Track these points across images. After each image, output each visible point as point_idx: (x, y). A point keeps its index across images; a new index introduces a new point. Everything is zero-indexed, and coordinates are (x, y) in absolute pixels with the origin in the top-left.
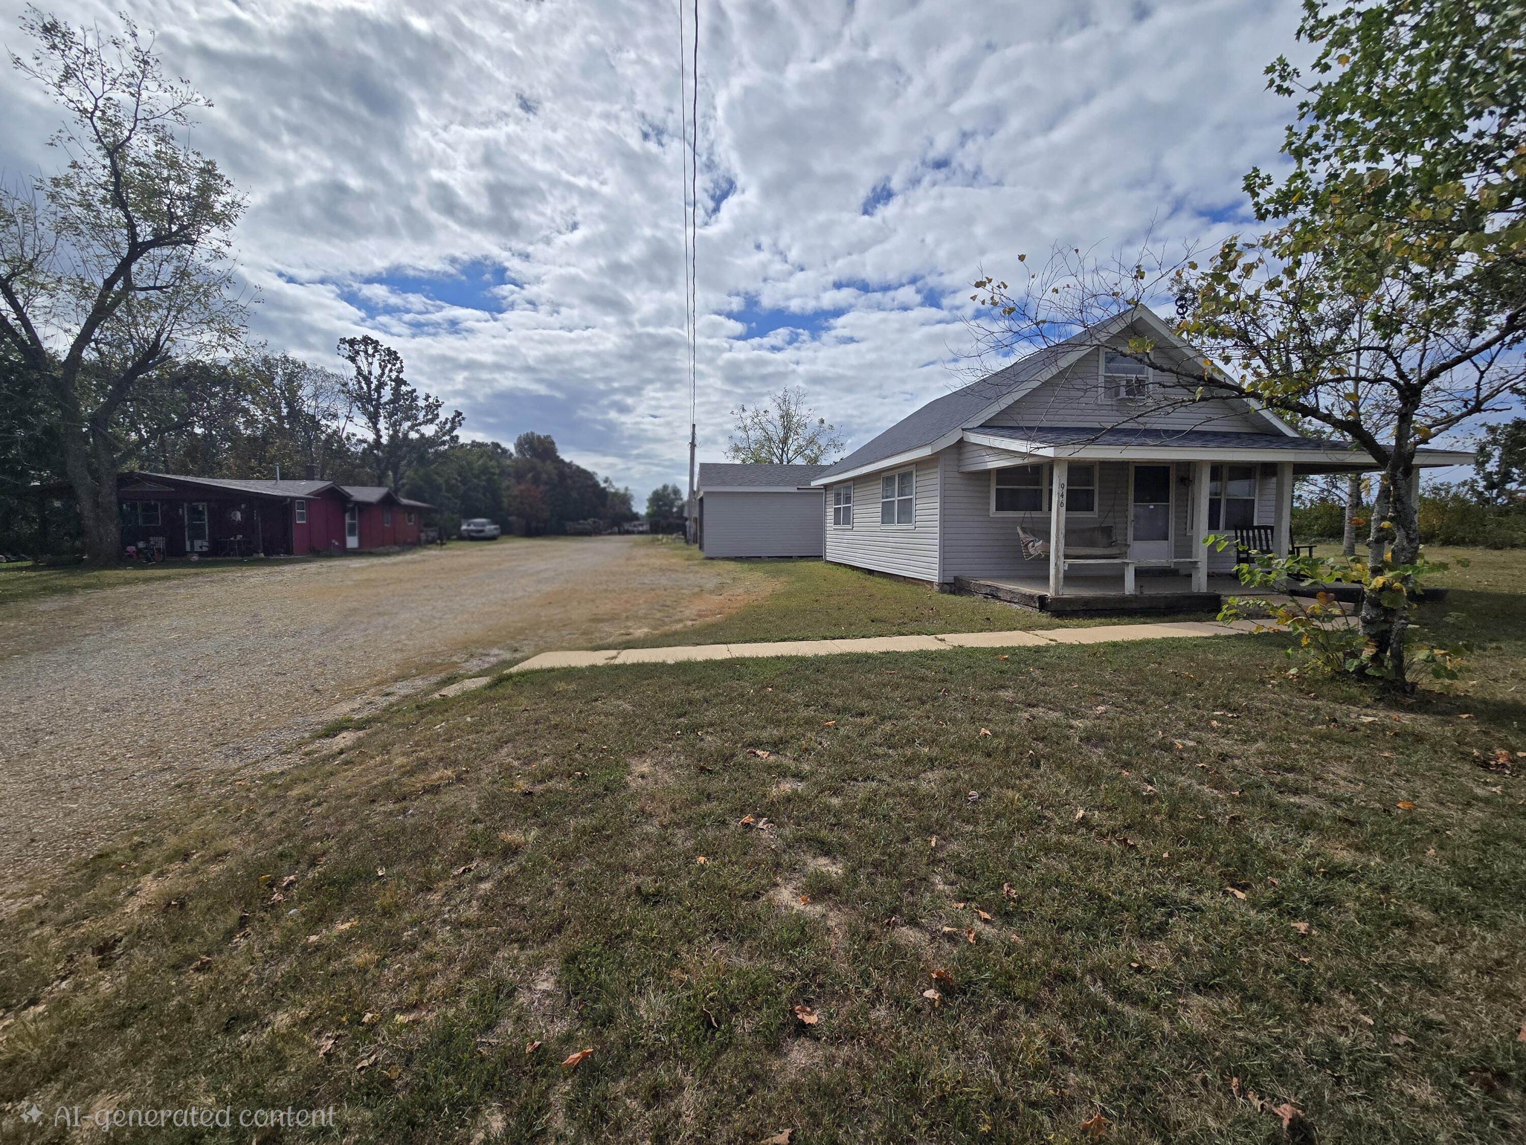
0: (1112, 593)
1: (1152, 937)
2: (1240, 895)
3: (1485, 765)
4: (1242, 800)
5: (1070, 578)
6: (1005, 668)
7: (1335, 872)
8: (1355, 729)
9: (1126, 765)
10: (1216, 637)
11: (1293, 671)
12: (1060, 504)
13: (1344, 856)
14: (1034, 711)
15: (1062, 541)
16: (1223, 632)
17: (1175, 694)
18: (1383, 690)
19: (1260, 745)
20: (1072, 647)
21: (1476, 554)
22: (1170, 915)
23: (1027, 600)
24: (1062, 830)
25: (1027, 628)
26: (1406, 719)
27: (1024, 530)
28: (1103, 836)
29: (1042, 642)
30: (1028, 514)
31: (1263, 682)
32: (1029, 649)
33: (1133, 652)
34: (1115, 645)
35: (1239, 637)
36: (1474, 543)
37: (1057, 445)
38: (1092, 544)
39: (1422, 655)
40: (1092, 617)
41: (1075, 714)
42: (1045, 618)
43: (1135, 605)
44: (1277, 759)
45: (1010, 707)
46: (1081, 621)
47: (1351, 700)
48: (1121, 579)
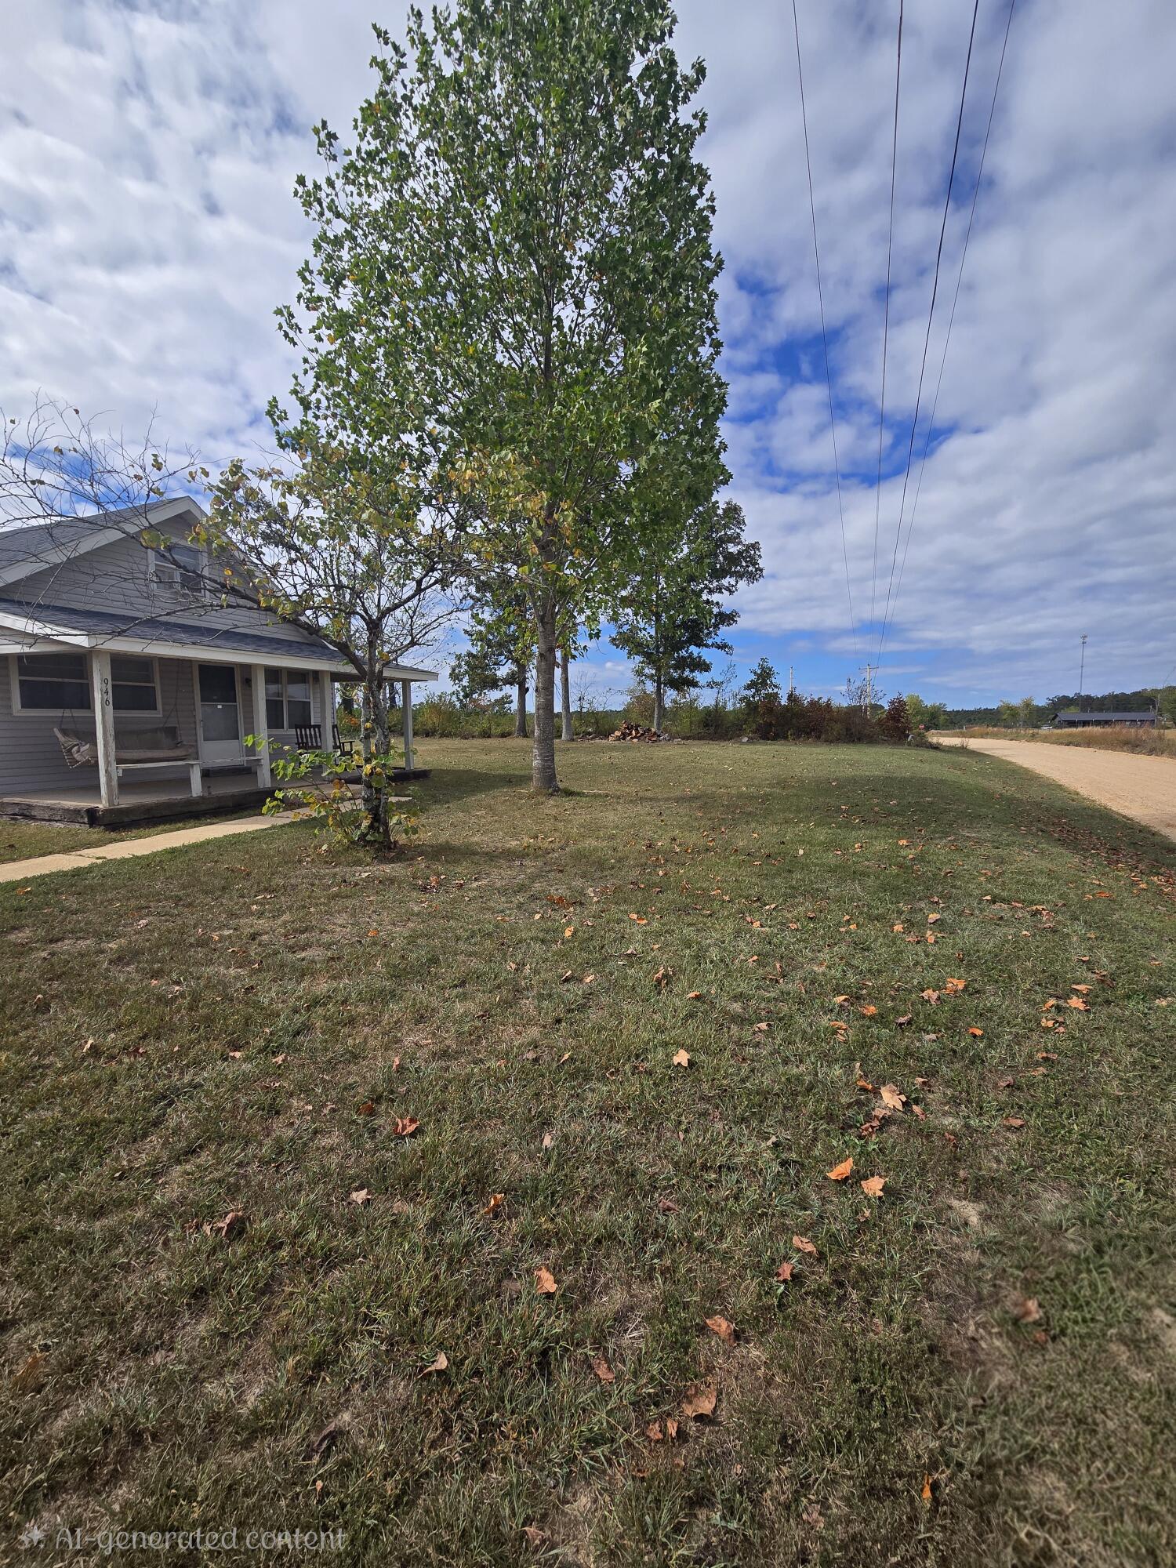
0: (179, 797)
1: (145, 1136)
2: (238, 1055)
3: (424, 889)
4: (260, 970)
5: (126, 784)
6: (23, 903)
7: (315, 1002)
8: (356, 884)
9: (157, 974)
10: (273, 827)
11: (325, 847)
12: (105, 703)
13: (322, 986)
14: (56, 947)
15: (112, 745)
16: (280, 822)
17: (224, 888)
18: (378, 850)
19: (286, 917)
20: (124, 861)
21: (456, 743)
22: (170, 1104)
23: (73, 815)
24: (64, 1071)
25: (67, 850)
26: (388, 869)
27: (64, 732)
28: (112, 1058)
29: (84, 863)
30: (68, 713)
31: (300, 861)
32: (65, 874)
33: (192, 854)
34: (173, 851)
35: (292, 824)
36: (456, 735)
37: (90, 633)
38: (155, 746)
39: (394, 820)
40: (155, 825)
41: (110, 936)
42: (96, 833)
43: (204, 807)
44: (297, 925)
45: (23, 950)
46: (142, 831)
47: (358, 862)
48: (186, 782)
